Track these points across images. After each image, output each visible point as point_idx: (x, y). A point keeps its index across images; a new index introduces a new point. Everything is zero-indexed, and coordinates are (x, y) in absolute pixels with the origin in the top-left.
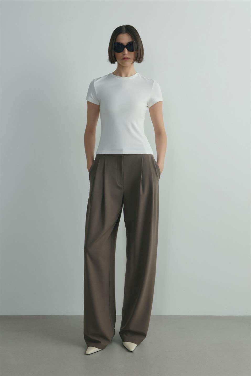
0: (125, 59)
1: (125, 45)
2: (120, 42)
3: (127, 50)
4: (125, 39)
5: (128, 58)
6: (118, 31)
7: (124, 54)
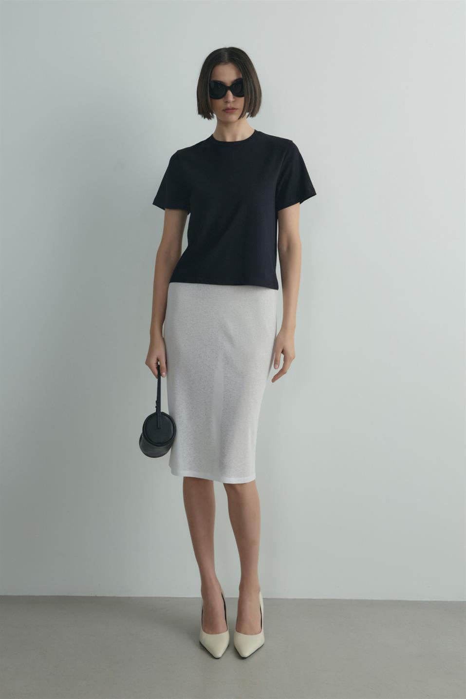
0: (229, 111)
1: (229, 84)
2: (219, 80)
3: (233, 93)
4: (228, 74)
5: (233, 109)
6: (215, 59)
7: (227, 102)
